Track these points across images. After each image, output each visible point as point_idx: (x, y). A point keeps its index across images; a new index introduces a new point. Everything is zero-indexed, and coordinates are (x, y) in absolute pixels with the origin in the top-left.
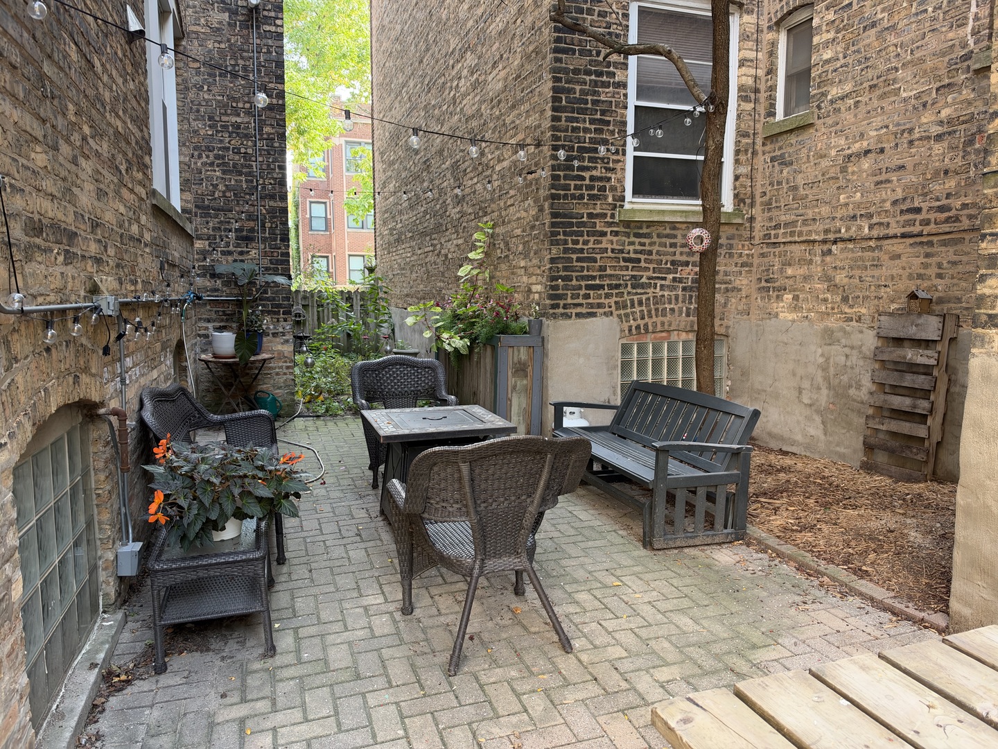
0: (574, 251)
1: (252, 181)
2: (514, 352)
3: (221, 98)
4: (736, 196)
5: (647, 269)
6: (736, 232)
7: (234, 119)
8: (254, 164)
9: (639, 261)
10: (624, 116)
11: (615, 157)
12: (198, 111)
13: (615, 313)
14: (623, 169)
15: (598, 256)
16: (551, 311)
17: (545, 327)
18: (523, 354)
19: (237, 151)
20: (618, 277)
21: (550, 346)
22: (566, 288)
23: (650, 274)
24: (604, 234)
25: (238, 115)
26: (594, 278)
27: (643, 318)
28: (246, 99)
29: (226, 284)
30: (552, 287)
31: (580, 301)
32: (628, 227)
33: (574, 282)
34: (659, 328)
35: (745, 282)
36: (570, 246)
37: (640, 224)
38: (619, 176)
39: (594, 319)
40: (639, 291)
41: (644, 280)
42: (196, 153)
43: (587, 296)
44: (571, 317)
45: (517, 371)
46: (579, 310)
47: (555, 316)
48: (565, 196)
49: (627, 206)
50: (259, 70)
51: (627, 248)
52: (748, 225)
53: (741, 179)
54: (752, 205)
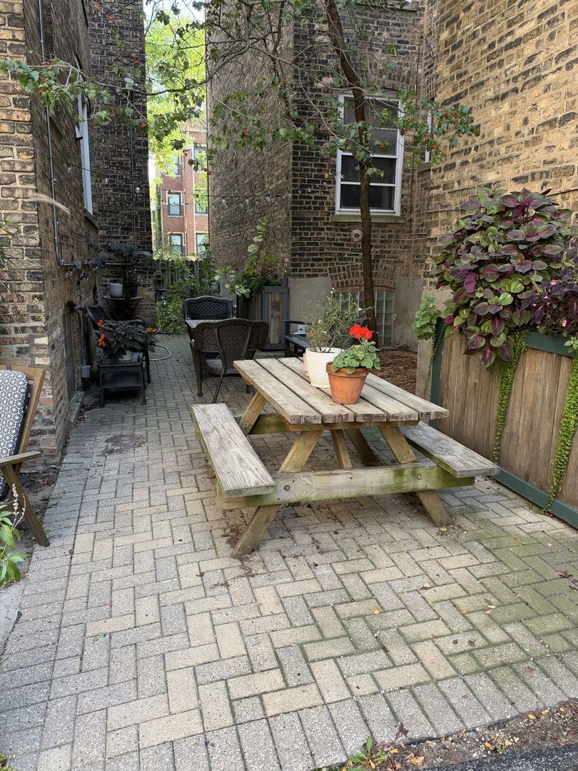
0: (306, 239)
1: (130, 195)
2: (272, 296)
3: (111, 146)
4: (402, 207)
5: (348, 250)
6: (401, 228)
7: (119, 159)
8: (131, 185)
9: (343, 245)
10: (335, 162)
11: (329, 186)
12: (99, 154)
13: (329, 275)
14: (334, 192)
15: (320, 242)
16: (292, 273)
17: (289, 282)
18: (277, 298)
19: (121, 177)
20: (330, 254)
21: (291, 293)
22: (301, 260)
23: (350, 252)
24: (323, 229)
25: (122, 156)
26: (317, 254)
27: (345, 278)
28: (126, 147)
29: (117, 255)
30: (293, 260)
31: (309, 267)
32: (337, 225)
33: (306, 257)
34: (354, 284)
35: (406, 257)
36: (303, 236)
37: (344, 224)
38: (331, 196)
39: (317, 278)
40: (343, 262)
41: (346, 256)
42: (98, 179)
43: (313, 265)
44: (303, 277)
45: (273, 307)
46: (308, 273)
47: (294, 276)
48: (300, 208)
49: (337, 213)
50: (133, 130)
51: (336, 237)
52: (408, 224)
53: (405, 197)
54: (411, 212)
